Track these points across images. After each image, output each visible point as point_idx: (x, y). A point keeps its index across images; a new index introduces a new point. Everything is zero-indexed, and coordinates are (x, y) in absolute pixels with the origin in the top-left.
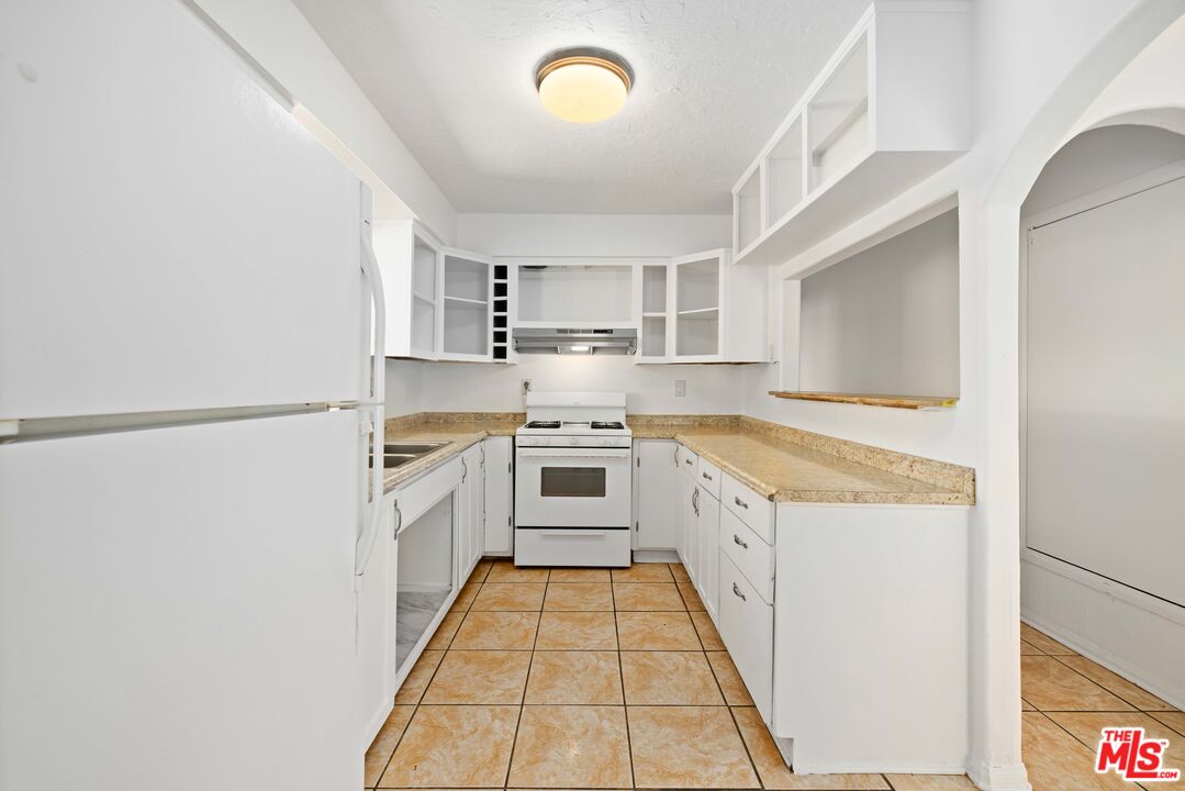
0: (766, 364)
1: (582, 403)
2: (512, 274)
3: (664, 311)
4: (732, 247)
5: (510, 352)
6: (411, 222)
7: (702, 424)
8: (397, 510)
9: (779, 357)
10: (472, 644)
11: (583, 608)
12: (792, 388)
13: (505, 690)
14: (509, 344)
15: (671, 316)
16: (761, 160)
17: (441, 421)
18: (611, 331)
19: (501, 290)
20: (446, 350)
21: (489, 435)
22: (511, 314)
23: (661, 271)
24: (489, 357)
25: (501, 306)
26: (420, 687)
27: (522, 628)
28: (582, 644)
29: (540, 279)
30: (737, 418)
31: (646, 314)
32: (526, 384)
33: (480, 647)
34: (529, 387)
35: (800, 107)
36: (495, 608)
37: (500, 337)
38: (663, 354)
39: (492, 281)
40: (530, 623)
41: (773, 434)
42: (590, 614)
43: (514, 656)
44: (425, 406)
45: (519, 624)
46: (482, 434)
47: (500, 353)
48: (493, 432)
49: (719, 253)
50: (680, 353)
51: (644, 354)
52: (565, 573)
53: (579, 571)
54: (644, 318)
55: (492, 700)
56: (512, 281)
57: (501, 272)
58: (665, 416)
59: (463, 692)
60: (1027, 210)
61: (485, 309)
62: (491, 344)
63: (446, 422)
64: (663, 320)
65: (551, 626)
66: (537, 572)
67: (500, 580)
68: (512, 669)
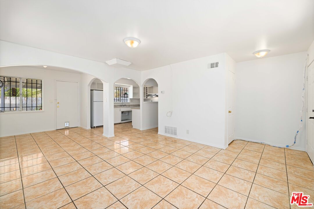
2: (148, 88)
19: (147, 90)
25: (147, 92)
56: (148, 89)
57: (147, 88)
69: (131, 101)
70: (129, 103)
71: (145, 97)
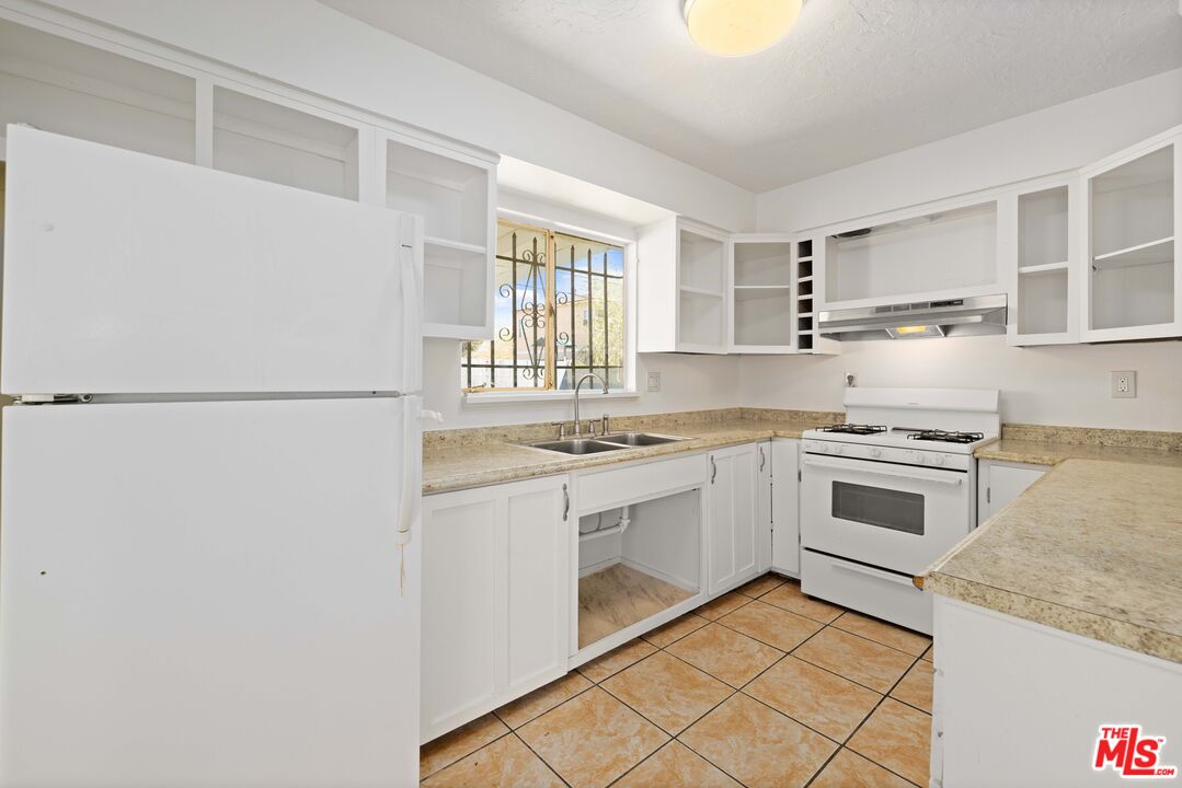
1: (922, 404)
5: (816, 340)
6: (675, 219)
8: (566, 494)
10: (687, 655)
11: (845, 671)
13: (673, 713)
14: (815, 332)
17: (756, 417)
18: (961, 302)
19: (806, 269)
20: (736, 343)
21: (776, 436)
22: (817, 296)
24: (793, 347)
25: (806, 288)
26: (610, 670)
27: (750, 660)
28: (799, 713)
29: (867, 247)
31: (1025, 270)
32: (851, 378)
33: (691, 661)
34: (854, 382)
36: (741, 629)
37: (806, 323)
39: (795, 259)
40: (762, 658)
42: (847, 683)
43: (713, 684)
44: (740, 402)
45: (750, 656)
46: (770, 433)
47: (806, 342)
48: (781, 433)
50: (1095, 325)
51: (1021, 332)
52: (863, 622)
53: (885, 627)
55: (652, 716)
56: (818, 258)
57: (806, 248)
59: (638, 694)
61: (787, 292)
62: (795, 333)
63: (760, 419)
65: (785, 675)
66: (826, 609)
67: (776, 602)
68: (701, 697)
69: (655, 376)
70: (632, 399)
71: (787, 343)
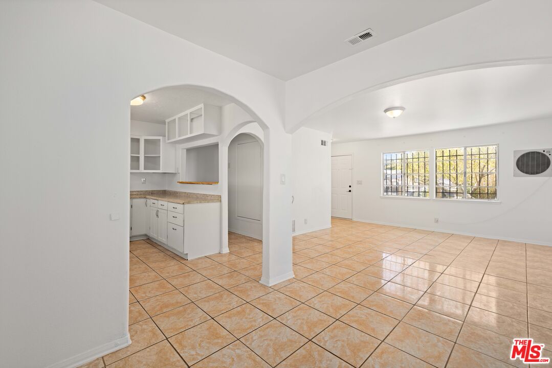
0: (176, 173)
3: (139, 154)
4: (165, 136)
7: (152, 193)
9: (180, 171)
12: (184, 181)
15: (142, 156)
16: (176, 117)
23: (138, 140)
30: (165, 191)
35: (188, 112)
38: (139, 169)
41: (178, 195)
49: (161, 138)
54: (131, 156)
58: (138, 191)
60: (230, 148)
64: (138, 157)
